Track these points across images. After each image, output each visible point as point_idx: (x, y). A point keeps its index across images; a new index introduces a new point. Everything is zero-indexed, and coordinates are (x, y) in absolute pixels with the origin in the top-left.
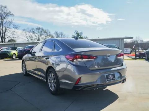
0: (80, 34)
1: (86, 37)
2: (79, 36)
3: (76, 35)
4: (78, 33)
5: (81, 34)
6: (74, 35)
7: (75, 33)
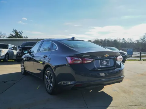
0: (19, 33)
1: (26, 37)
2: (19, 36)
3: (14, 34)
4: (17, 32)
5: (21, 33)
6: (12, 34)
7: (13, 32)
